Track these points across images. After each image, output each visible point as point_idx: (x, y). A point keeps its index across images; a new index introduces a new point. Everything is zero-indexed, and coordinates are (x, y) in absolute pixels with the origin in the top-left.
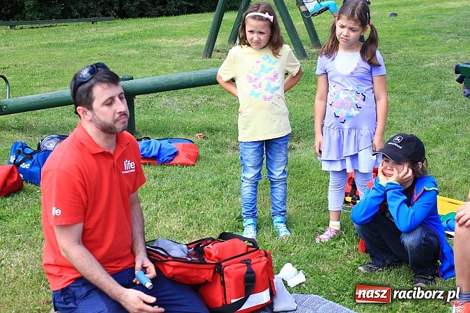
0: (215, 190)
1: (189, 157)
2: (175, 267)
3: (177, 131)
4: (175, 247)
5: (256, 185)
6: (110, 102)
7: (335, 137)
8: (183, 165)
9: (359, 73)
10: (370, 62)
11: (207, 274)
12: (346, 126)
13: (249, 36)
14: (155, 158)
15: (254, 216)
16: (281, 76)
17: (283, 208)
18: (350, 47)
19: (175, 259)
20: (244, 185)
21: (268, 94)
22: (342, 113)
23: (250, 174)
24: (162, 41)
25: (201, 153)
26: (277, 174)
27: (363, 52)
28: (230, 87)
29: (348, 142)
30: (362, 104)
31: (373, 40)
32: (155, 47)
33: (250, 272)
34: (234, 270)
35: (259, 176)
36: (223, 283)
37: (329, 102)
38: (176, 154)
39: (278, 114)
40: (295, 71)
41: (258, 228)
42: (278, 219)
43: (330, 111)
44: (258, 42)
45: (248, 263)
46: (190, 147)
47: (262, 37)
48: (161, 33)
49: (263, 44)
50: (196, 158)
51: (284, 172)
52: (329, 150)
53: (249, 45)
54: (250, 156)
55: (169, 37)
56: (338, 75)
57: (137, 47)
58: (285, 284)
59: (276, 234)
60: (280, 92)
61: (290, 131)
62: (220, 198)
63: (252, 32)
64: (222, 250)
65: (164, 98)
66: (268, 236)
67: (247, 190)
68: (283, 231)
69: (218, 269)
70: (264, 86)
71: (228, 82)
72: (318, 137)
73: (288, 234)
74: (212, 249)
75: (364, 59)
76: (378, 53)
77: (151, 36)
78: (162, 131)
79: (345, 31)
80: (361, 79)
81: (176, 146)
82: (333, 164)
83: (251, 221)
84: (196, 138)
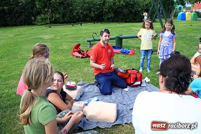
0: (136, 61)
1: (132, 53)
2: (120, 74)
3: (131, 47)
4: (121, 70)
5: (143, 60)
6: (106, 36)
7: (162, 51)
8: (130, 55)
9: (170, 37)
10: (173, 34)
11: (127, 76)
12: (165, 48)
13: (145, 26)
14: (124, 53)
15: (142, 67)
16: (151, 36)
17: (149, 66)
18: (168, 30)
19: (120, 72)
20: (141, 60)
21: (148, 40)
22: (165, 45)
23: (142, 57)
24: (133, 28)
25: (135, 53)
26: (149, 58)
27: (171, 31)
28: (140, 37)
29: (165, 52)
30: (169, 43)
31: (174, 28)
32: (131, 29)
33: (136, 77)
34: (133, 76)
35: (144, 58)
36: (130, 79)
37: (162, 42)
38: (129, 52)
39: (150, 44)
40: (155, 35)
41: (143, 70)
42: (148, 68)
43: (162, 45)
44: (147, 27)
45: (136, 75)
46: (133, 51)
47: (148, 26)
48: (133, 26)
49: (148, 28)
50: (134, 54)
51: (150, 57)
52: (161, 54)
53: (145, 28)
54: (143, 53)
55: (135, 27)
56: (165, 37)
57: (127, 29)
58: (145, 81)
59: (147, 71)
60: (151, 39)
61: (152, 48)
62: (137, 62)
63: (146, 25)
64: (131, 72)
65: (130, 41)
66: (145, 71)
67: (141, 61)
68: (149, 71)
69: (130, 76)
70: (147, 38)
71: (139, 36)
72: (158, 50)
73: (150, 71)
74: (129, 71)
75: (172, 33)
76: (175, 32)
77: (131, 27)
78: (128, 47)
79: (168, 26)
80: (170, 38)
81: (130, 50)
82: (161, 57)
83: (142, 68)
84: (135, 49)
